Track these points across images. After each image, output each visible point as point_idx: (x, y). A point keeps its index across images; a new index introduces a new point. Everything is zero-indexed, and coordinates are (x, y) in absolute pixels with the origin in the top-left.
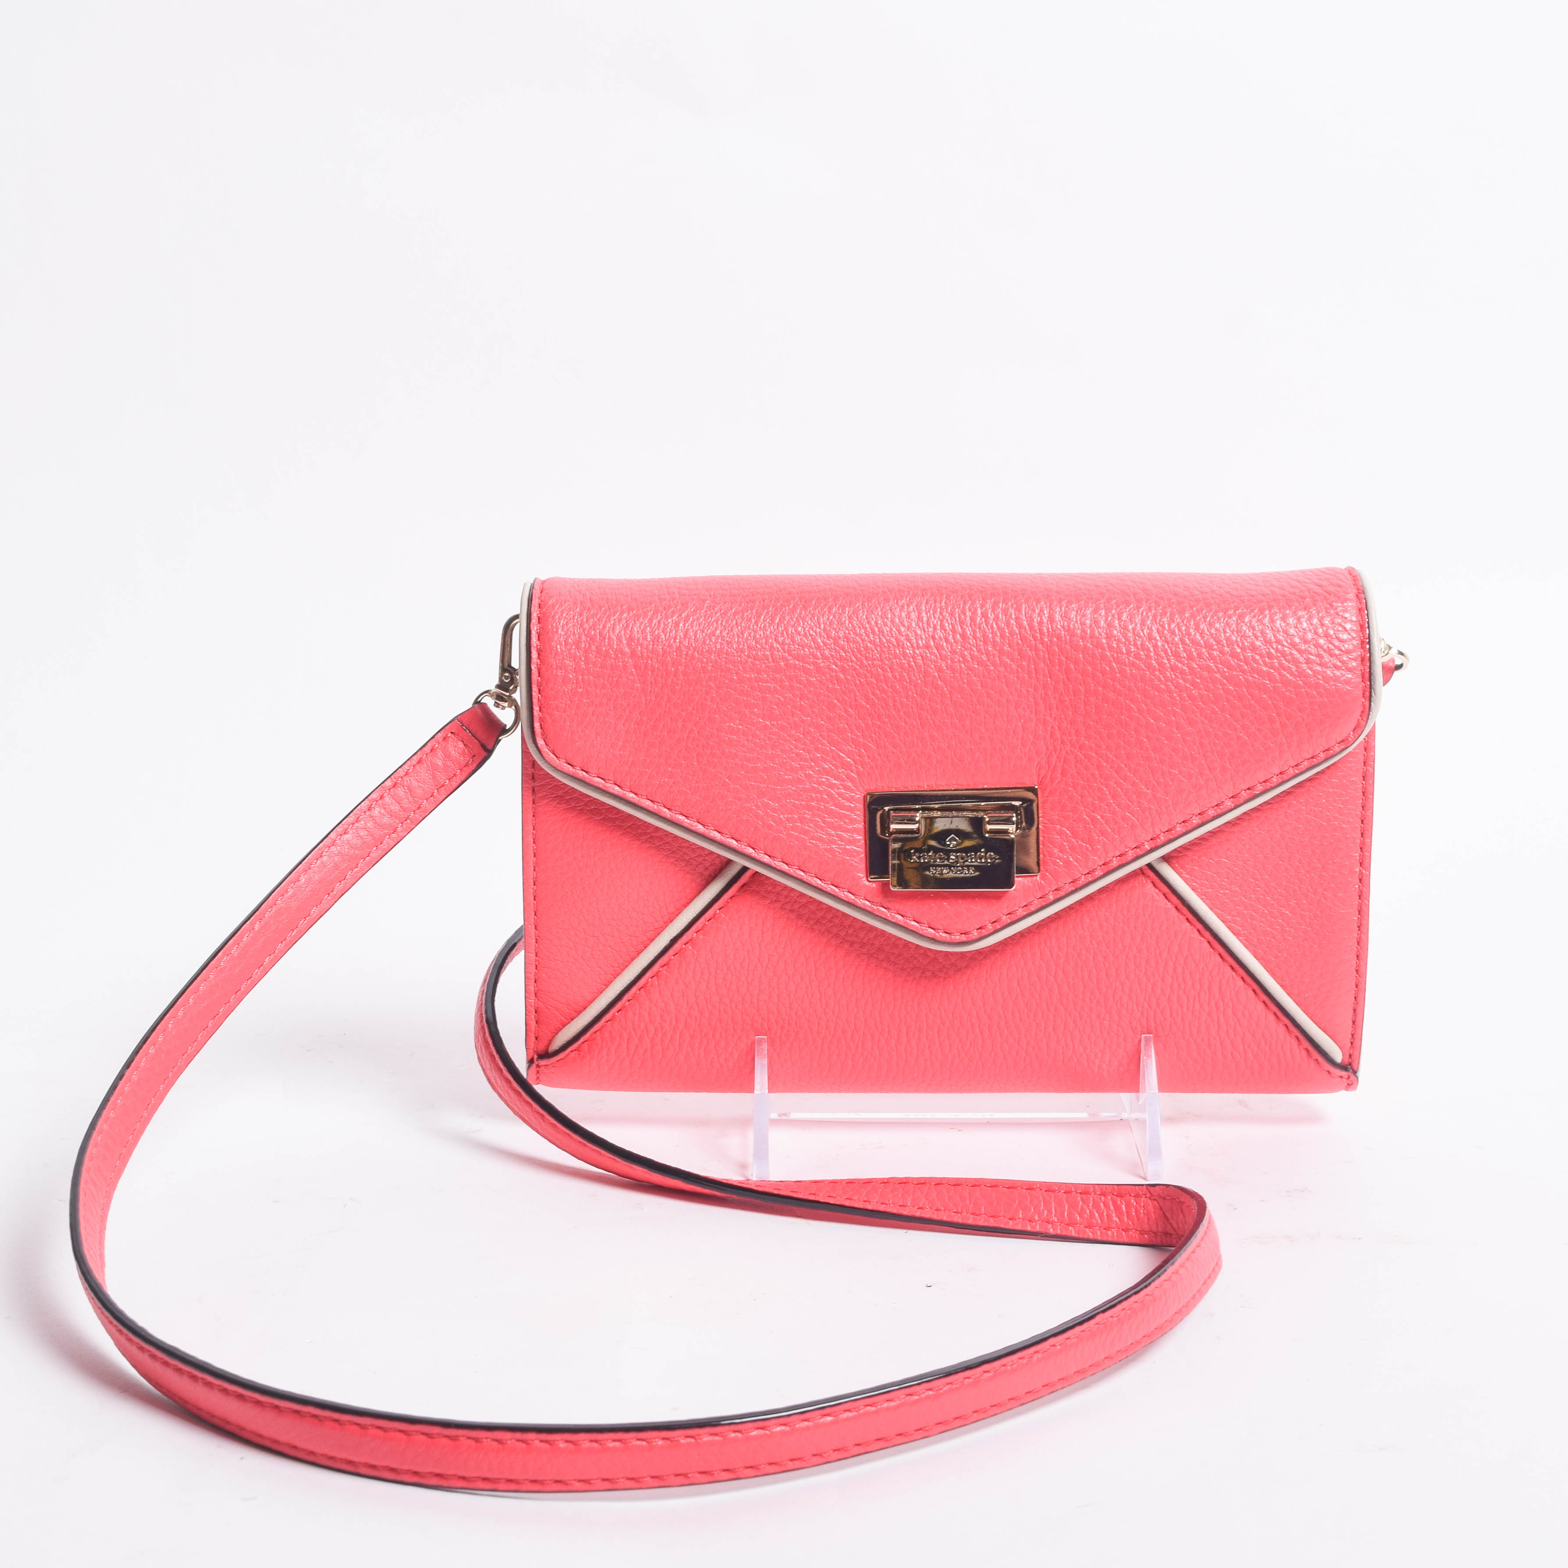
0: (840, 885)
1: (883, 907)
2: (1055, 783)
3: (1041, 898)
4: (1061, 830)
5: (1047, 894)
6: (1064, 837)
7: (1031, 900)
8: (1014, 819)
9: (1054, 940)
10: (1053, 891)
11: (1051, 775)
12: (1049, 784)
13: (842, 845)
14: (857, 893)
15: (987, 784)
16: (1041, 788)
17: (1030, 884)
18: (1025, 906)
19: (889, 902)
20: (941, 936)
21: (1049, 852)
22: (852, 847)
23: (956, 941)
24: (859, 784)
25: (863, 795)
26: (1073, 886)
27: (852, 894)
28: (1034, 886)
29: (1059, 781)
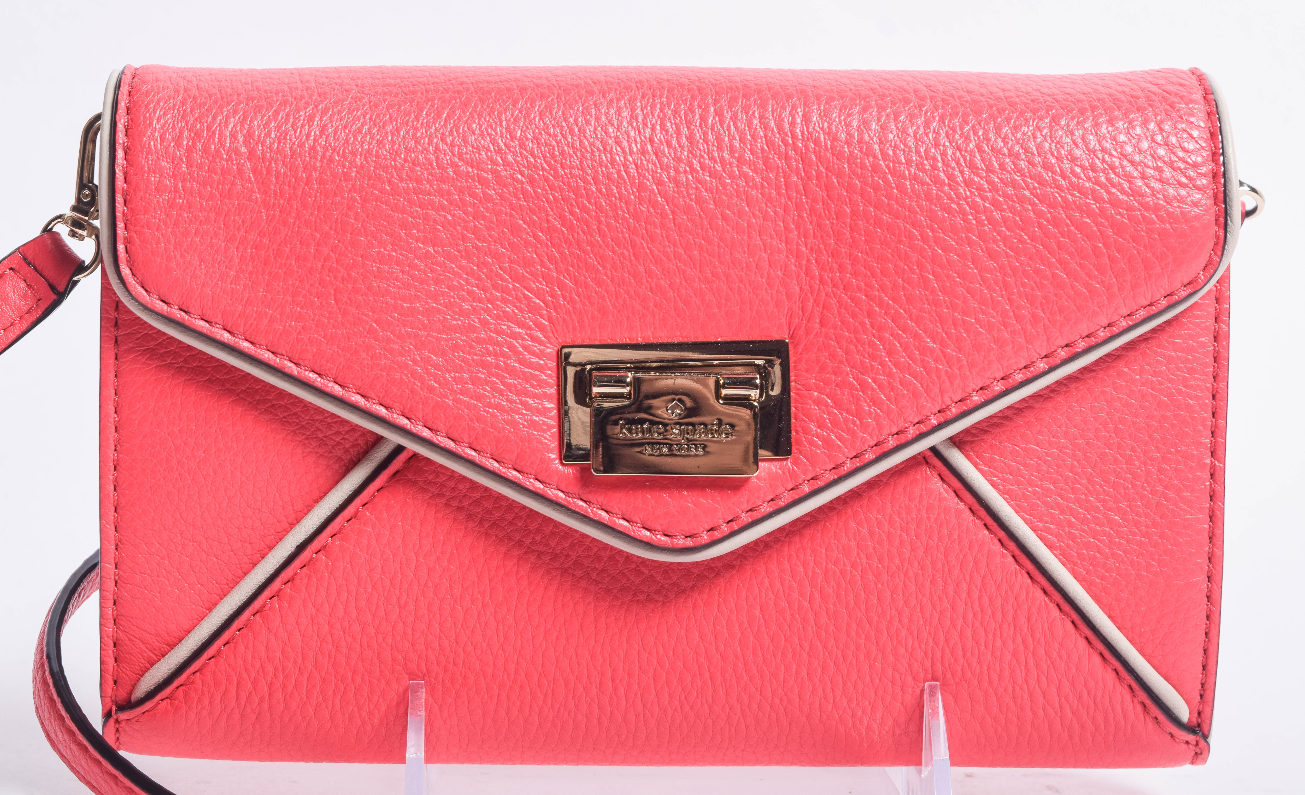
0: (524, 469)
1: (581, 499)
2: (812, 336)
3: (792, 489)
4: (819, 397)
5: (800, 485)
6: (823, 408)
7: (778, 492)
8: (758, 381)
9: (809, 552)
10: (809, 481)
11: (806, 325)
12: (804, 337)
13: (528, 415)
14: (547, 481)
15: (721, 337)
16: (793, 343)
17: (779, 471)
18: (772, 500)
19: (590, 492)
20: (660, 540)
21: (803, 428)
22: (541, 418)
23: (680, 546)
24: (551, 334)
25: (556, 349)
26: (836, 474)
27: (540, 482)
28: (784, 473)
29: (817, 333)
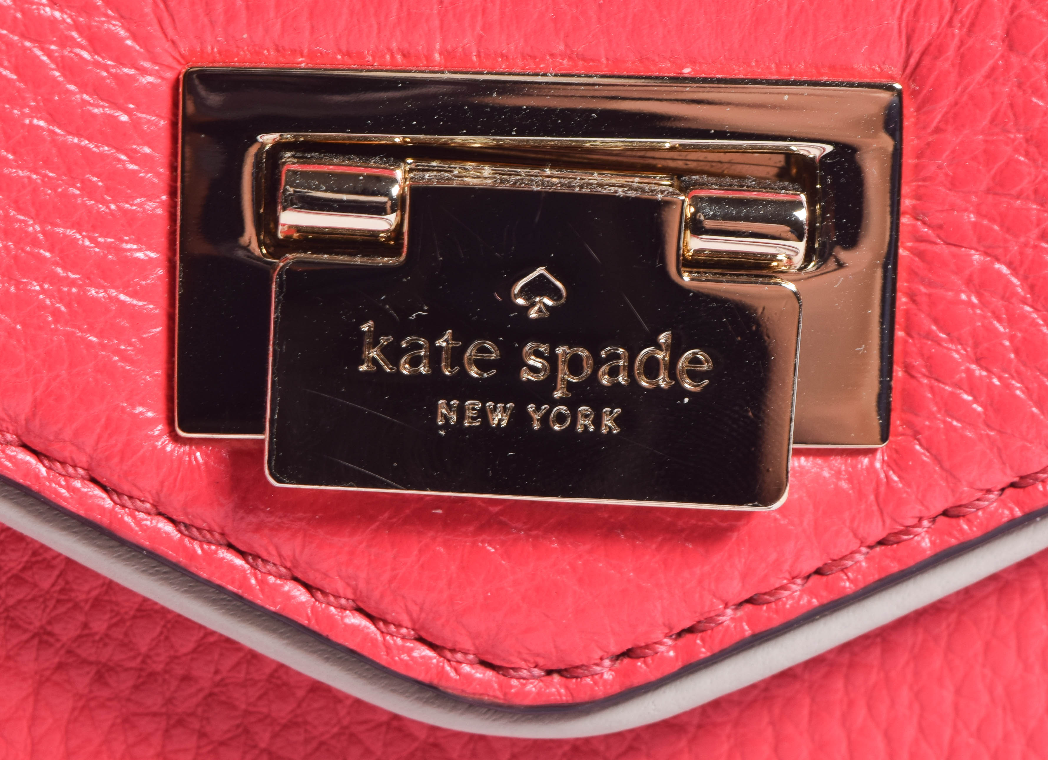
0: (55, 450)
1: (230, 547)
2: (979, 76)
3: (881, 543)
4: (985, 269)
5: (907, 530)
6: (997, 302)
7: (836, 553)
8: (802, 215)
9: (905, 695)
10: (933, 520)
11: (962, 43)
12: (953, 77)
13: (73, 283)
14: (126, 487)
15: (693, 62)
16: (915, 94)
17: (844, 485)
18: (819, 572)
19: (258, 529)
20: (468, 678)
21: (929, 360)
22: (113, 293)
23: (527, 702)
24: (154, 29)
25: (170, 75)
26: (1018, 504)
27: (104, 488)
28: (861, 495)
29: (994, 69)
